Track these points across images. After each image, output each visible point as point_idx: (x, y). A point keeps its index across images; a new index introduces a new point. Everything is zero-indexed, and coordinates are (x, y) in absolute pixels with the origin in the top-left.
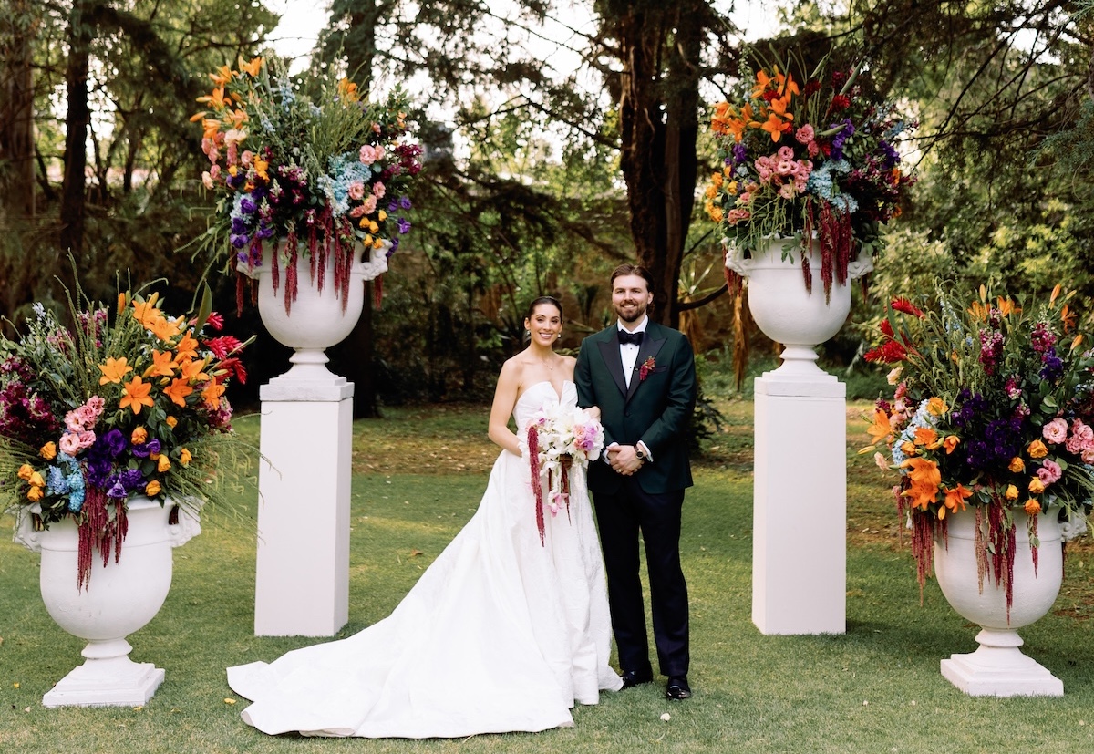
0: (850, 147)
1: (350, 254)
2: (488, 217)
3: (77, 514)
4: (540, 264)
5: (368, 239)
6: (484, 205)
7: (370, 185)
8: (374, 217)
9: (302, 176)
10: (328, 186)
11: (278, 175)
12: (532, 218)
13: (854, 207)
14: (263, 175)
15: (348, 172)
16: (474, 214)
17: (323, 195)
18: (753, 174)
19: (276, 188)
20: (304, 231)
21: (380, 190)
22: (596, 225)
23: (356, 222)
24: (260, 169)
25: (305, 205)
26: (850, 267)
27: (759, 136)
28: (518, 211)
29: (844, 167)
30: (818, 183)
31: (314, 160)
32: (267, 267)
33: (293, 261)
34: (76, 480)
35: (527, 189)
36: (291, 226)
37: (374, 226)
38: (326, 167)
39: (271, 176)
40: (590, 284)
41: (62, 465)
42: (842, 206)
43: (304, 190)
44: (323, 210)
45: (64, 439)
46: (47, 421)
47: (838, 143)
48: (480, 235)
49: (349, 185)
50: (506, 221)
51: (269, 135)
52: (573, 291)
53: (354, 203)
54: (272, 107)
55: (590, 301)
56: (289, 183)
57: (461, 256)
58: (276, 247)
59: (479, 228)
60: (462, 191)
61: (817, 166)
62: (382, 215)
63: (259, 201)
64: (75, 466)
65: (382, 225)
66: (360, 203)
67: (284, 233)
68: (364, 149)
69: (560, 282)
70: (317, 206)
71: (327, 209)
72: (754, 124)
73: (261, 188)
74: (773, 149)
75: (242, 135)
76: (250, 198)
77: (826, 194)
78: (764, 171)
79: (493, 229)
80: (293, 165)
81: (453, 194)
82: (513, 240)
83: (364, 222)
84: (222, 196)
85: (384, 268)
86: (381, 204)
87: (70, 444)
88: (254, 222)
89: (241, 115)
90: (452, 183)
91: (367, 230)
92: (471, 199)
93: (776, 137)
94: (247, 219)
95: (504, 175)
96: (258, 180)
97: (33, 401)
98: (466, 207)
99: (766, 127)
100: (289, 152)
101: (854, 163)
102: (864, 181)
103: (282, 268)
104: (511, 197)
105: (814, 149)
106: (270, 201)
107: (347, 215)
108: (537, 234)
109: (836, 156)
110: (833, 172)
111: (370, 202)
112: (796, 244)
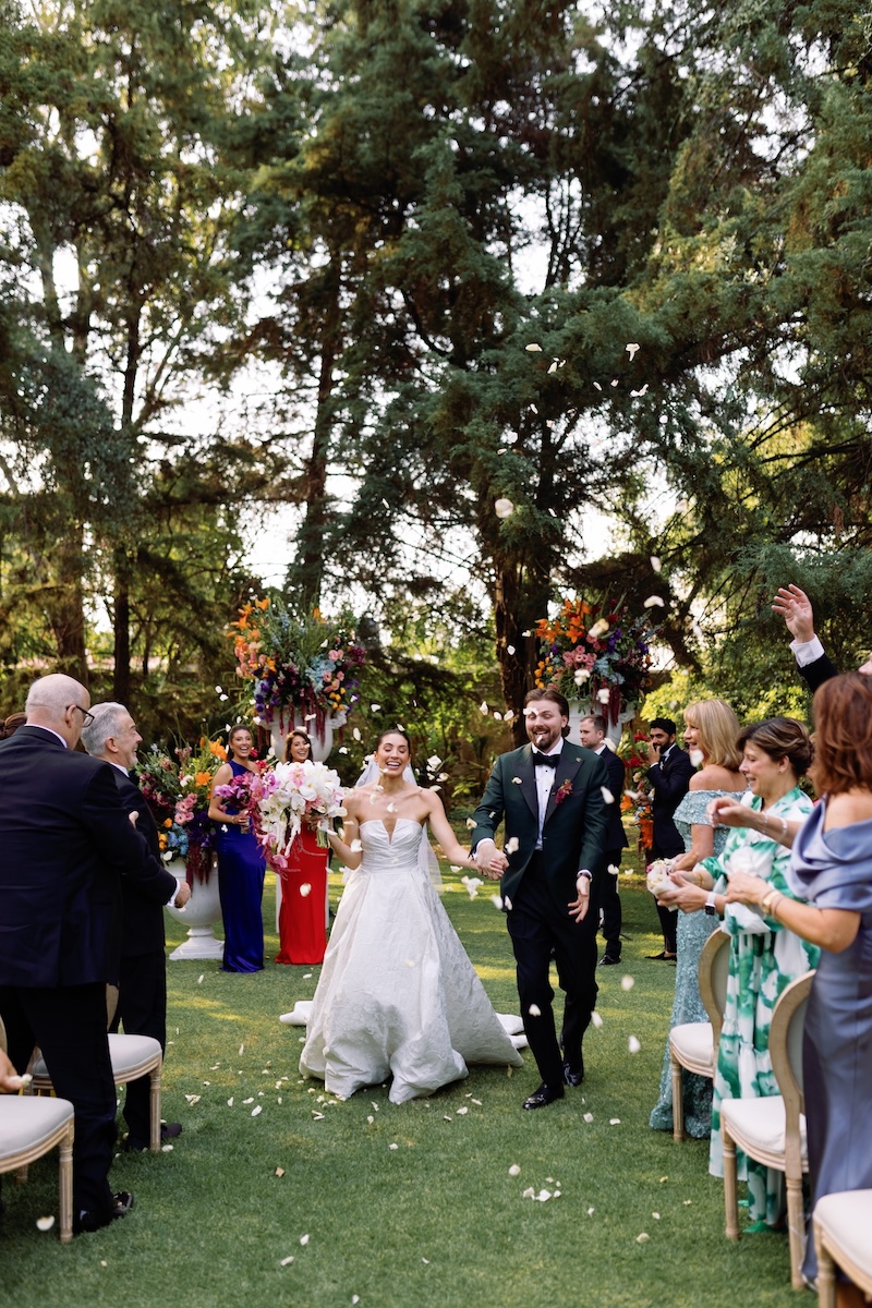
0: (619, 645)
1: (325, 714)
2: (405, 688)
3: (185, 857)
4: (444, 721)
5: (335, 705)
6: (402, 679)
7: (335, 673)
8: (338, 692)
9: (296, 669)
10: (312, 675)
11: (282, 669)
12: (437, 688)
13: (622, 680)
14: (273, 668)
15: (322, 666)
16: (396, 686)
17: (308, 680)
18: (562, 662)
19: (282, 676)
20: (298, 701)
21: (341, 676)
22: (482, 692)
23: (327, 695)
24: (271, 666)
25: (299, 686)
26: (620, 716)
27: (565, 639)
28: (427, 684)
29: (616, 657)
30: (600, 667)
31: (302, 659)
32: (277, 722)
33: (292, 719)
34: (183, 838)
35: (433, 668)
36: (290, 698)
37: (338, 697)
38: (310, 663)
39: (278, 669)
40: (482, 735)
41: (175, 831)
42: (614, 680)
43: (298, 677)
44: (309, 689)
45: (177, 816)
46: (166, 807)
47: (612, 643)
48: (400, 700)
49: (323, 674)
50: (419, 690)
51: (276, 646)
52: (470, 740)
53: (326, 684)
54: (276, 629)
55: (482, 747)
56: (288, 673)
57: (387, 716)
58: (281, 711)
59: (400, 695)
60: (387, 669)
61: (600, 656)
62: (343, 691)
63: (271, 684)
64: (183, 831)
65: (342, 696)
66: (330, 684)
67: (287, 702)
68: (331, 652)
69: (460, 734)
70: (305, 686)
71: (311, 688)
72: (561, 632)
73: (272, 677)
74: (573, 647)
75: (259, 645)
76: (265, 683)
77: (605, 673)
78: (568, 660)
79: (410, 697)
80: (291, 663)
81: (380, 672)
82: (423, 704)
83: (332, 695)
84: (248, 682)
85: (345, 721)
86: (342, 684)
87: (181, 818)
88: (268, 697)
89: (256, 633)
90: (380, 665)
91: (334, 700)
92: (394, 675)
93: (574, 640)
94: (264, 695)
95: (417, 657)
96: (270, 671)
97: (159, 796)
98: (391, 681)
99: (568, 634)
100: (287, 655)
101: (623, 654)
102: (627, 665)
103: (286, 722)
104: (421, 673)
105: (597, 647)
106: (278, 684)
107: (322, 692)
108: (441, 699)
109: (611, 650)
110: (609, 660)
111: (336, 683)
112: (587, 703)
